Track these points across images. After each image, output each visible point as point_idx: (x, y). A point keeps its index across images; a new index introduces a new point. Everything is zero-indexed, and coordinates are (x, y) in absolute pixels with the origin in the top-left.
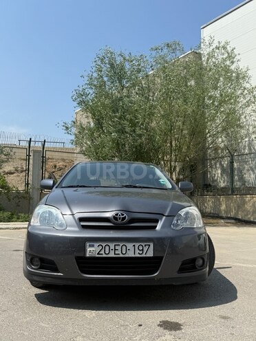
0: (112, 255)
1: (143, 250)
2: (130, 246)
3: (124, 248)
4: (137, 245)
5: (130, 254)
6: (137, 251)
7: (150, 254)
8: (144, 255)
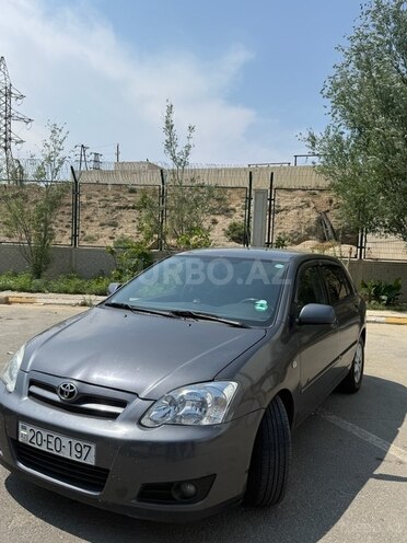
0: (44, 448)
1: (81, 452)
2: (65, 441)
3: (58, 441)
4: (74, 442)
5: (65, 454)
6: (74, 452)
7: (91, 461)
8: (81, 460)
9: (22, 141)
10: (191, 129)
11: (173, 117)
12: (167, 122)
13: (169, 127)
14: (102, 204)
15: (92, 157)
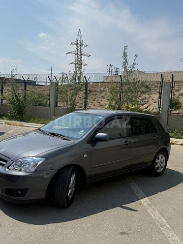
9: (86, 65)
10: (136, 56)
11: (127, 51)
12: (124, 54)
13: (125, 55)
14: (109, 91)
15: (115, 70)
